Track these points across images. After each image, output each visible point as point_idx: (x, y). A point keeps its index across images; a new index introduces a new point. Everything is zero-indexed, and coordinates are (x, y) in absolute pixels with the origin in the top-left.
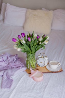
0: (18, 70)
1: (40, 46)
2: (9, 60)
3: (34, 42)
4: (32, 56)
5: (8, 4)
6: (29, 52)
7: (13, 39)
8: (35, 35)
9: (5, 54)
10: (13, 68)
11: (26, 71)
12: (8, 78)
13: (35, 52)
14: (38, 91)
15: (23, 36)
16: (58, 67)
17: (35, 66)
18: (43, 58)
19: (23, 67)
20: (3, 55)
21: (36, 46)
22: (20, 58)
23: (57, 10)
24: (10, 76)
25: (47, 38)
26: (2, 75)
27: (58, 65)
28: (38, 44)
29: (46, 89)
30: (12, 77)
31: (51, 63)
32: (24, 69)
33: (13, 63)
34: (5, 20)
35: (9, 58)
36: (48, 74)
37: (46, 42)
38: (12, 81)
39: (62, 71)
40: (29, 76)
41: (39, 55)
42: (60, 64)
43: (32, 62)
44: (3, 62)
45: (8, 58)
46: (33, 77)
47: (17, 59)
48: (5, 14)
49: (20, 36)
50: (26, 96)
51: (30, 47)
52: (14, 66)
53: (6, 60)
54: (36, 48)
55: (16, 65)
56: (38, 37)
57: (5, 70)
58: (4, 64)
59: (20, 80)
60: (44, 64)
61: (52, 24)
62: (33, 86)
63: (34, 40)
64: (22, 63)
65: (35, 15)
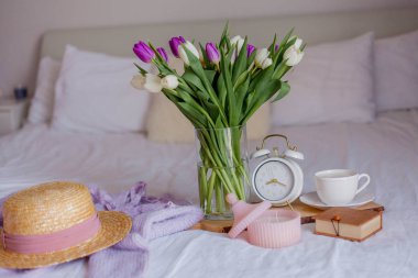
1: (264, 85)
2: (107, 202)
3: (234, 70)
8: (238, 41)
13: (241, 124)
16: (357, 197)
21: (246, 88)
33: (130, 207)
35: (106, 197)
38: (141, 251)
41: (258, 149)
45: (97, 200)
46: (246, 235)
47: (143, 199)
49: (163, 50)
54: (247, 96)
56: (250, 50)
59: (180, 252)
63: (232, 62)
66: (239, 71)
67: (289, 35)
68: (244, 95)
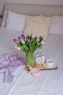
0: (18, 67)
1: (37, 46)
2: (11, 59)
3: (32, 43)
4: (31, 55)
5: (10, 12)
6: (28, 52)
7: (14, 39)
8: (33, 37)
9: (6, 54)
10: (14, 66)
11: (25, 68)
12: (10, 74)
13: (33, 52)
14: (36, 85)
15: (23, 37)
16: (53, 65)
17: (33, 64)
18: (41, 57)
19: (23, 65)
20: (5, 55)
21: (34, 46)
22: (20, 58)
23: (54, 16)
24: (11, 72)
25: (43, 39)
26: (5, 71)
27: (53, 63)
28: (36, 44)
29: (43, 83)
30: (13, 73)
31: (47, 61)
32: (24, 66)
33: (14, 62)
34: (7, 25)
35: (11, 58)
36: (45, 71)
37: (42, 43)
38: (13, 76)
39: (57, 68)
40: (28, 73)
41: (37, 55)
42: (55, 63)
43: (31, 61)
44: (5, 61)
45: (9, 58)
46: (31, 73)
47: (17, 58)
48: (7, 20)
49: (20, 37)
50: (25, 88)
51: (29, 47)
52: (15, 64)
53: (8, 59)
55: (16, 64)
56: (36, 38)
57: (7, 67)
58: (6, 63)
59: (20, 76)
60: (41, 62)
61: (49, 28)
62: (31, 80)
63: (32, 41)
64: (22, 61)
65: (33, 21)
66: (33, 43)
67: (43, 37)
68: (34, 47)
